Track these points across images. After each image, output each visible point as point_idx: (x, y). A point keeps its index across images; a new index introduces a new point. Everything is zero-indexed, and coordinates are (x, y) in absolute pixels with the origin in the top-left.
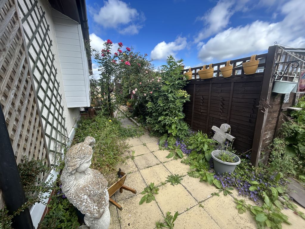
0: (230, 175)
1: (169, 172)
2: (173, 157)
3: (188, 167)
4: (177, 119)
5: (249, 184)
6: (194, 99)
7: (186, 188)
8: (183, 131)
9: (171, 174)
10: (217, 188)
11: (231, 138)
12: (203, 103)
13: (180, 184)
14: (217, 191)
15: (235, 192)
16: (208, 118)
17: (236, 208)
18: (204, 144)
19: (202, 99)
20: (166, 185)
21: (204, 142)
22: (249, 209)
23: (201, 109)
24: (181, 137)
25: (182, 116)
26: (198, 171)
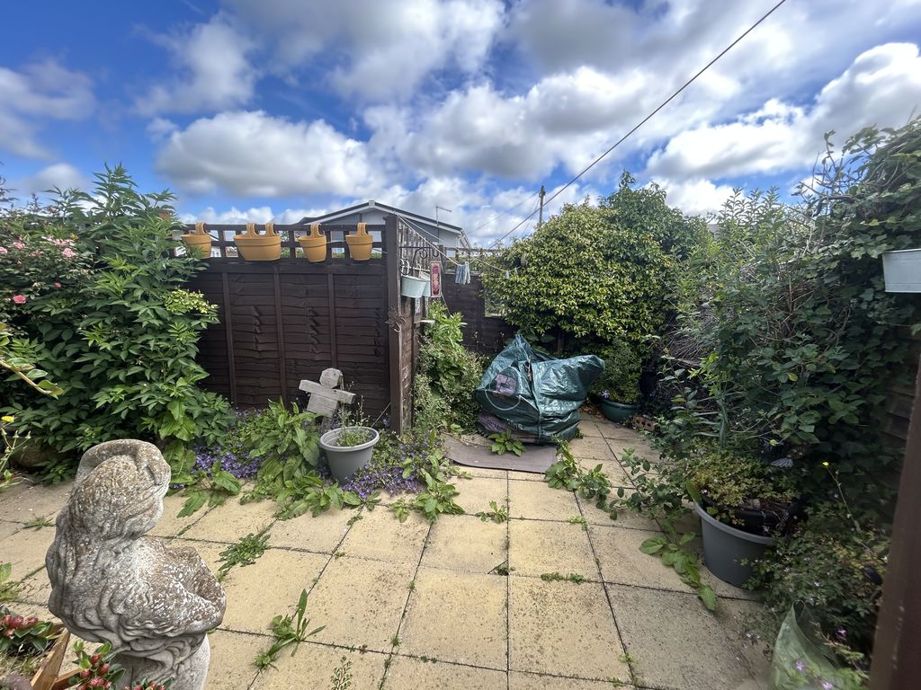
0: (367, 471)
1: (217, 545)
2: (206, 504)
3: (267, 503)
4: (185, 384)
5: (400, 469)
6: (228, 315)
7: (288, 549)
8: (215, 418)
9: (227, 546)
10: (354, 507)
11: (348, 396)
12: (261, 324)
13: (270, 548)
14: (354, 512)
15: (384, 497)
16: (283, 365)
17: (395, 518)
18: (294, 430)
19: (257, 315)
20: (227, 577)
21: (292, 426)
22: (412, 507)
23: (257, 342)
24: (211, 437)
25: (200, 373)
26: (298, 497)
